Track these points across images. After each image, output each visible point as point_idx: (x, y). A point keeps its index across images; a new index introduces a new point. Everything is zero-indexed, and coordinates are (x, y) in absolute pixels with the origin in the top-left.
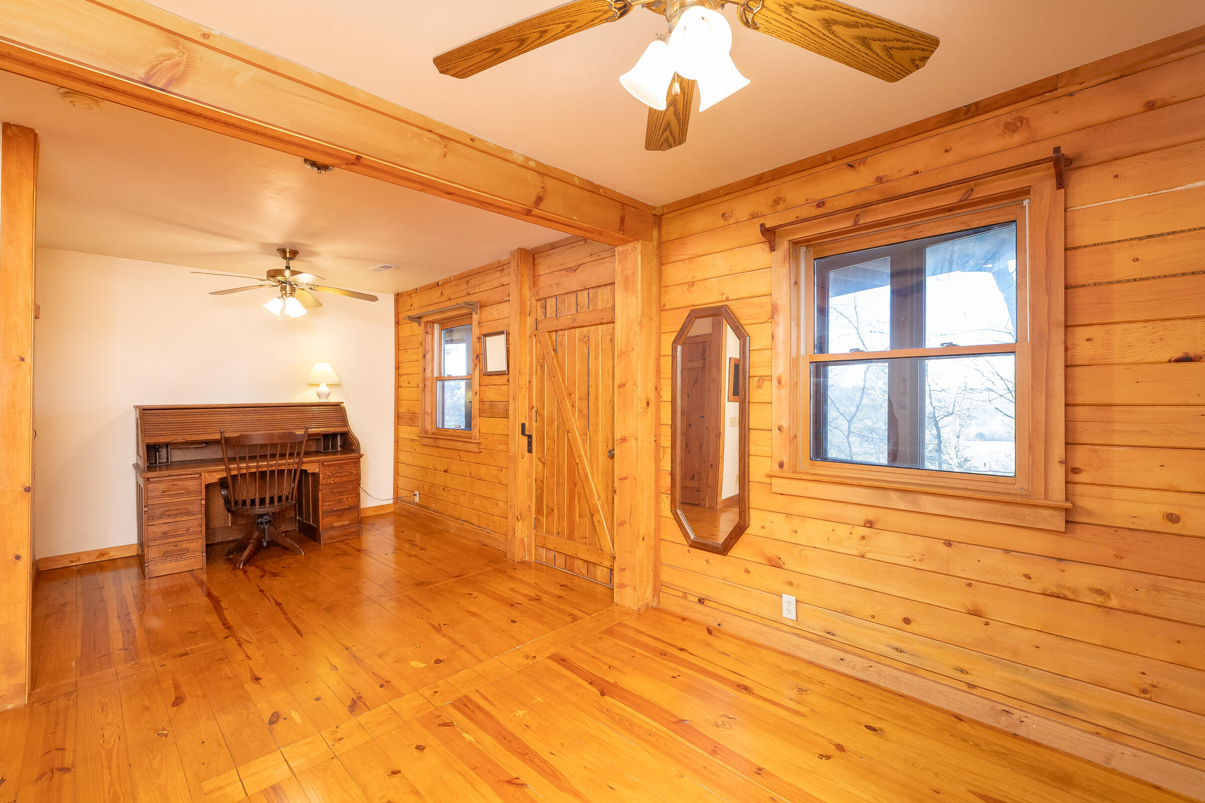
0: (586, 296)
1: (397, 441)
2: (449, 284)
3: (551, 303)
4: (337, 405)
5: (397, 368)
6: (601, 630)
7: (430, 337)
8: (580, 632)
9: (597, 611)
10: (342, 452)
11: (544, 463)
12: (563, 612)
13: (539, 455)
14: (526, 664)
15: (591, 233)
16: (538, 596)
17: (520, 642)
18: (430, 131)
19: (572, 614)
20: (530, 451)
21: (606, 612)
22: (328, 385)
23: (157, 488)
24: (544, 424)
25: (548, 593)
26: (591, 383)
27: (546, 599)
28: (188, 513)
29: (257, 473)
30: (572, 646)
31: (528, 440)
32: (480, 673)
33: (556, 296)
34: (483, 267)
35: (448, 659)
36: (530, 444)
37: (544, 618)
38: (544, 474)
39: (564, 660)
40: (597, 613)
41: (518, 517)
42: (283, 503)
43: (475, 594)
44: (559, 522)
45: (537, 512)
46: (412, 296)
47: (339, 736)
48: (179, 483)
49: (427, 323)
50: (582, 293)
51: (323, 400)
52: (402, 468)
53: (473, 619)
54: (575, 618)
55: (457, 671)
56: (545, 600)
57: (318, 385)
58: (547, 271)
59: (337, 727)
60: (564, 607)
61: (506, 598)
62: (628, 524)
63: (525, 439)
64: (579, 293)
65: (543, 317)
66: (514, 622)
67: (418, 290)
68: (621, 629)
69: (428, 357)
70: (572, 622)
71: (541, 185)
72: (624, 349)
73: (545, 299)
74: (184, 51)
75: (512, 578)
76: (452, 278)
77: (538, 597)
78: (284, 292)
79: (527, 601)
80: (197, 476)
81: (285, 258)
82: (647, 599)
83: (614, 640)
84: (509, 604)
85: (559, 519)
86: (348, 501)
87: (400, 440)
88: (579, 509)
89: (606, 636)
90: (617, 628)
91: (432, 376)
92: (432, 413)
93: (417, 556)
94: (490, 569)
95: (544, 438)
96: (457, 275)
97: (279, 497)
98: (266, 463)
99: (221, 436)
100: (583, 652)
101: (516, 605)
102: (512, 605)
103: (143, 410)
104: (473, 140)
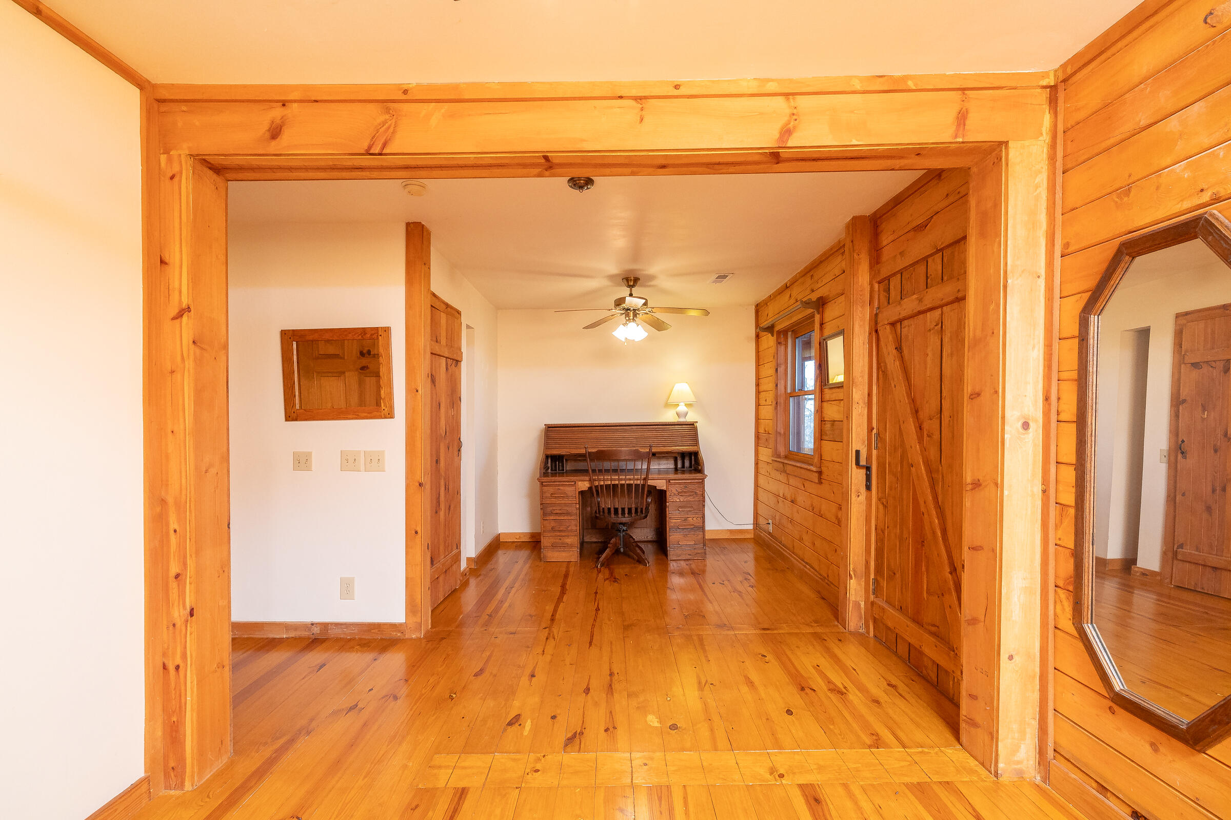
0: (939, 261)
1: (757, 464)
2: (796, 284)
3: (895, 282)
4: (692, 424)
5: (757, 385)
6: (907, 780)
7: (783, 348)
8: (872, 768)
9: (922, 747)
10: (690, 472)
11: (885, 507)
12: (866, 725)
13: (880, 494)
14: (764, 781)
15: (902, 158)
16: (845, 688)
17: (778, 745)
18: (621, 97)
19: (877, 735)
20: (868, 488)
21: (936, 753)
22: (687, 405)
23: (549, 490)
24: (886, 452)
25: (862, 689)
26: (944, 394)
27: (855, 697)
28: (568, 514)
29: (611, 486)
30: (845, 786)
31: (866, 474)
32: (705, 764)
33: (901, 272)
34: (824, 253)
35: (685, 729)
36: (868, 478)
37: (833, 724)
38: (885, 523)
39: (817, 801)
40: (920, 749)
41: (851, 573)
42: (633, 516)
43: (769, 657)
44: (902, 592)
45: (878, 572)
46: (768, 304)
47: (538, 766)
48: (561, 488)
49: (779, 332)
50: (934, 259)
51: (682, 420)
52: (763, 496)
53: (745, 689)
54: (877, 743)
55: (683, 749)
56: (851, 697)
57: (678, 405)
58: (891, 238)
59: (544, 756)
60: (871, 719)
61: (802, 676)
62: (982, 624)
63: (863, 472)
64: (930, 260)
65: (886, 304)
66: (789, 712)
67: (772, 297)
68: (943, 794)
69: (781, 370)
70: (870, 747)
71: (788, 111)
72: (979, 333)
73: (888, 279)
74: (394, 113)
75: (828, 650)
76: (798, 275)
77: (844, 690)
78: (627, 318)
79: (825, 688)
80: (573, 483)
81: (629, 286)
82: (1019, 762)
83: (920, 808)
84: (800, 685)
85: (902, 588)
86: (693, 520)
87: (760, 462)
88: (927, 581)
89: (909, 794)
90: (938, 790)
91: (785, 392)
92: (785, 434)
93: (741, 592)
94: (810, 630)
95: (886, 473)
96: (802, 271)
97: (628, 508)
98: (632, 477)
99: (586, 450)
100: (856, 802)
101: (808, 691)
102: (803, 689)
103: (549, 427)
104: (677, 87)
